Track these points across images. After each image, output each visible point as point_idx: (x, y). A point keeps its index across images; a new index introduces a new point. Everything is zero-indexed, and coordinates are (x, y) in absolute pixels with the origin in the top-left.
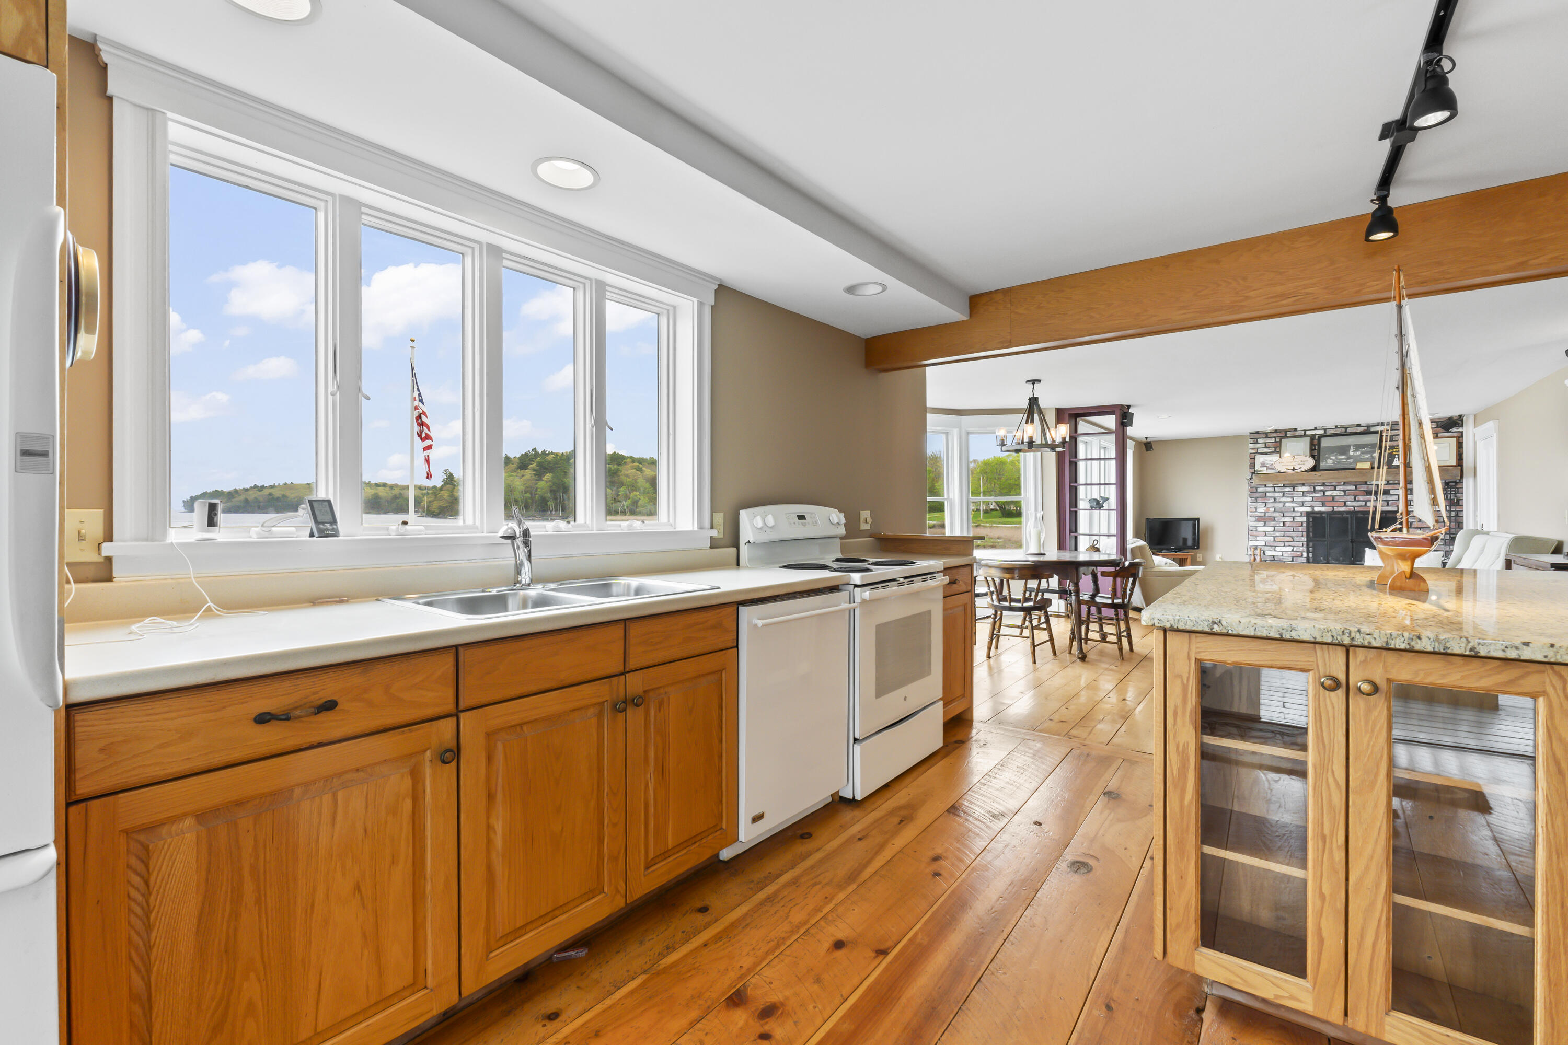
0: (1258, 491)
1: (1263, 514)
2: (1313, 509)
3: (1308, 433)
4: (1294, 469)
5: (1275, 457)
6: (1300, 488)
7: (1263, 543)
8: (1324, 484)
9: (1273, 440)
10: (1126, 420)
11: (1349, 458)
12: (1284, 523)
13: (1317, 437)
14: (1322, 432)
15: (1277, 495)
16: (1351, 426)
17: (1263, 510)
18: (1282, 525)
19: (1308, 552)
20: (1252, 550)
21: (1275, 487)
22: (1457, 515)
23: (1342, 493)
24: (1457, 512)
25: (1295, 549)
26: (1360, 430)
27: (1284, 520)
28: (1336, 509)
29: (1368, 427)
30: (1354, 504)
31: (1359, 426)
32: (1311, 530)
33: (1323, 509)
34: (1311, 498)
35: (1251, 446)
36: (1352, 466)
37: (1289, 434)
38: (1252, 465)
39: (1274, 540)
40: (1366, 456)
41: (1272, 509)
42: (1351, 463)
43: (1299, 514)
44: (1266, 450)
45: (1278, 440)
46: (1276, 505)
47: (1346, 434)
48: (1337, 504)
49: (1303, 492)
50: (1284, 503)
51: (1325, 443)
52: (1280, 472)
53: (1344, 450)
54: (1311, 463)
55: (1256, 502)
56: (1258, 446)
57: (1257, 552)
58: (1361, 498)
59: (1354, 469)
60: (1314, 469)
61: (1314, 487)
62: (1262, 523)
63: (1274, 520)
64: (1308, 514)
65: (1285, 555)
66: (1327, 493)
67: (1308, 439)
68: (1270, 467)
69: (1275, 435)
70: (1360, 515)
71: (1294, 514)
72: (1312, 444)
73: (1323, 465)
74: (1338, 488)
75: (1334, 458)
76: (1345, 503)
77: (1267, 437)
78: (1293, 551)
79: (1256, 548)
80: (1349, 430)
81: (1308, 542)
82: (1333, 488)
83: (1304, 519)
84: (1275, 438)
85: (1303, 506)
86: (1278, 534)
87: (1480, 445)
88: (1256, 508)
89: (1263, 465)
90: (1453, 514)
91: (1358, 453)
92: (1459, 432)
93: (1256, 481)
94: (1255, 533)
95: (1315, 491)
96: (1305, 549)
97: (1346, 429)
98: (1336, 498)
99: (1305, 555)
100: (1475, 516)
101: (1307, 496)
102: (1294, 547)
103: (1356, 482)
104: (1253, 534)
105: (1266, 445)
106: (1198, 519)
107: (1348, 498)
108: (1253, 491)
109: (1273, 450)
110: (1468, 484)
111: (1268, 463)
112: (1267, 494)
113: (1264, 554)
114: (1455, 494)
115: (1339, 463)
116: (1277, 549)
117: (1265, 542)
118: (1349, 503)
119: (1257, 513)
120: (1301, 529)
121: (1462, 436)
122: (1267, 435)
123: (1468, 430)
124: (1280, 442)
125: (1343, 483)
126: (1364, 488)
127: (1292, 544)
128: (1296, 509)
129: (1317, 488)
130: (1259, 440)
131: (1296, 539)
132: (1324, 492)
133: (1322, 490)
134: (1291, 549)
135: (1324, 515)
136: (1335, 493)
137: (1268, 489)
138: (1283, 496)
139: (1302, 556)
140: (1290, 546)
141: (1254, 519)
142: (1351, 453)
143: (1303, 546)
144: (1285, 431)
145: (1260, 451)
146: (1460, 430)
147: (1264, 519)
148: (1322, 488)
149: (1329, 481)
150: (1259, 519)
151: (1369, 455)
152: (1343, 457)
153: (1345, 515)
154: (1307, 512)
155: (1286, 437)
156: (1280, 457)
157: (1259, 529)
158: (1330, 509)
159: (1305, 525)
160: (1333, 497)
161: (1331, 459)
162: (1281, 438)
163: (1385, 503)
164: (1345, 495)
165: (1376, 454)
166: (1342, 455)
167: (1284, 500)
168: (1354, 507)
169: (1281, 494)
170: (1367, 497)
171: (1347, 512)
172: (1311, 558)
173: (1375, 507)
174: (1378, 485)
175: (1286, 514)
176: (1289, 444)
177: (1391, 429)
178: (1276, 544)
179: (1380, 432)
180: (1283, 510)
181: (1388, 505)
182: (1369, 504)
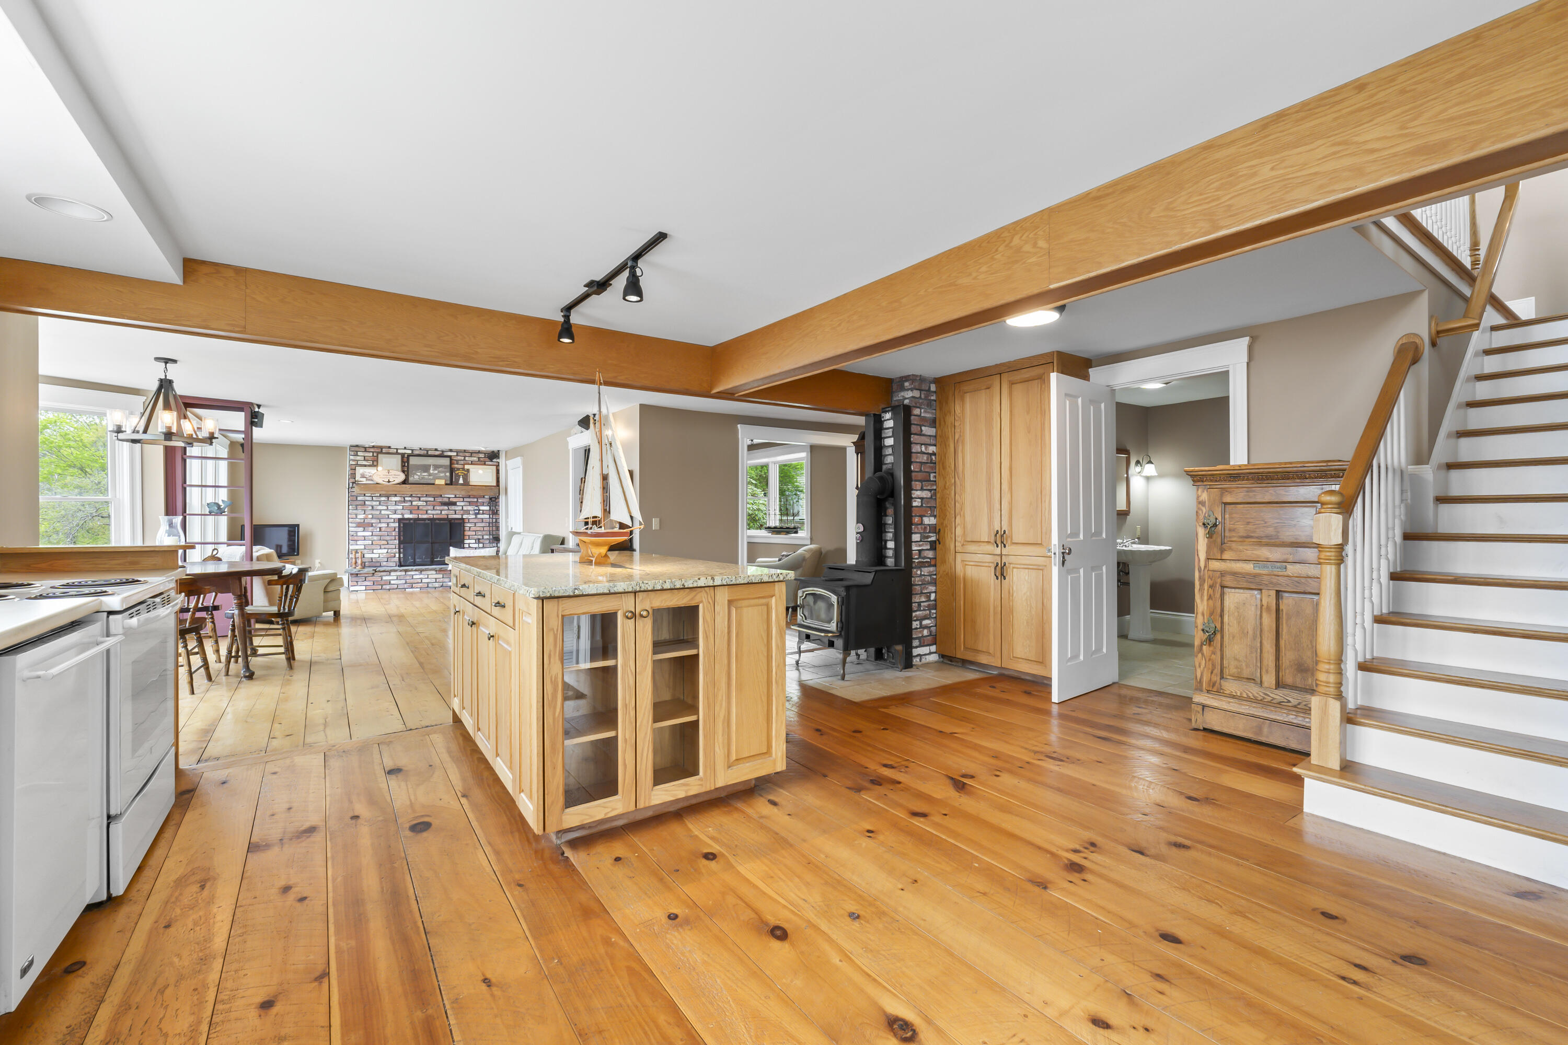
0: (358, 499)
1: (362, 521)
2: (403, 516)
3: (400, 451)
4: (389, 482)
5: (372, 471)
6: (393, 498)
7: (363, 547)
8: (411, 496)
9: (371, 454)
10: (256, 420)
11: (430, 476)
12: (380, 528)
13: (406, 456)
14: (410, 452)
15: (374, 503)
16: (431, 450)
17: (362, 516)
18: (378, 530)
19: (400, 553)
20: (354, 553)
21: (372, 497)
22: (496, 521)
23: (425, 504)
24: (496, 519)
25: (389, 551)
26: (437, 453)
27: (380, 525)
28: (420, 516)
29: (443, 451)
30: (434, 512)
31: (436, 450)
32: (402, 533)
33: (411, 516)
34: (402, 507)
35: (352, 457)
36: (432, 482)
37: (384, 450)
38: (353, 475)
39: (372, 544)
40: (442, 475)
41: (370, 516)
42: (431, 479)
43: (392, 520)
44: (365, 463)
45: (375, 455)
46: (374, 512)
47: (427, 456)
48: (421, 512)
49: (396, 501)
50: (380, 510)
51: (413, 461)
52: (377, 483)
53: (426, 468)
54: (402, 477)
55: (357, 509)
56: (358, 458)
57: (359, 555)
58: (438, 508)
59: (434, 484)
60: (404, 482)
61: (404, 498)
62: (361, 529)
63: (372, 526)
64: (400, 520)
65: (381, 556)
66: (414, 503)
67: (400, 456)
68: (369, 478)
69: (372, 450)
70: (437, 521)
71: (389, 521)
72: (403, 462)
73: (411, 479)
74: (422, 499)
75: (419, 474)
76: (427, 512)
77: (365, 451)
78: (387, 553)
79: (357, 552)
80: (430, 453)
81: (399, 544)
82: (418, 498)
83: (397, 525)
84: (373, 452)
85: (395, 513)
86: (375, 538)
87: (510, 472)
88: (356, 515)
89: (363, 476)
90: (494, 520)
91: (436, 472)
93: (356, 490)
94: (356, 538)
95: (405, 501)
96: (397, 550)
97: (427, 451)
98: (421, 507)
99: (397, 555)
100: (507, 522)
101: (398, 505)
102: (388, 549)
103: (434, 495)
104: (352, 538)
105: (364, 458)
106: (298, 526)
107: (429, 508)
108: (352, 499)
109: (371, 464)
110: (502, 499)
111: (367, 475)
112: (366, 502)
113: (364, 557)
114: (495, 506)
115: (422, 478)
116: (375, 551)
117: (365, 545)
118: (429, 511)
119: (357, 520)
120: (394, 533)
121: (499, 465)
122: (366, 449)
123: (502, 461)
124: (377, 456)
125: (425, 496)
126: (440, 500)
127: (387, 546)
128: (390, 516)
129: (407, 499)
130: (359, 453)
131: (390, 542)
132: (411, 502)
133: (410, 501)
134: (386, 550)
135: (411, 521)
136: (420, 503)
137: (367, 498)
138: (380, 504)
139: (395, 557)
140: (385, 548)
141: (354, 525)
142: (431, 472)
143: (395, 548)
144: (381, 448)
145: (359, 463)
146: (498, 461)
147: (364, 525)
148: (410, 499)
149: (416, 493)
150: (359, 525)
151: (444, 474)
152: (426, 474)
153: (427, 522)
155: (381, 452)
156: (377, 470)
157: (359, 534)
158: (415, 516)
159: (397, 530)
160: (418, 506)
161: (417, 475)
162: (378, 453)
163: (454, 512)
164: (426, 505)
165: (448, 474)
166: (425, 472)
167: (380, 507)
168: (433, 515)
169: (378, 503)
170: (442, 508)
171: (429, 519)
172: (402, 560)
173: (448, 515)
174: (449, 498)
175: (382, 521)
176: (384, 460)
177: (457, 455)
178: (373, 547)
179: (450, 457)
180: (380, 516)
181: (455, 514)
182: (443, 512)
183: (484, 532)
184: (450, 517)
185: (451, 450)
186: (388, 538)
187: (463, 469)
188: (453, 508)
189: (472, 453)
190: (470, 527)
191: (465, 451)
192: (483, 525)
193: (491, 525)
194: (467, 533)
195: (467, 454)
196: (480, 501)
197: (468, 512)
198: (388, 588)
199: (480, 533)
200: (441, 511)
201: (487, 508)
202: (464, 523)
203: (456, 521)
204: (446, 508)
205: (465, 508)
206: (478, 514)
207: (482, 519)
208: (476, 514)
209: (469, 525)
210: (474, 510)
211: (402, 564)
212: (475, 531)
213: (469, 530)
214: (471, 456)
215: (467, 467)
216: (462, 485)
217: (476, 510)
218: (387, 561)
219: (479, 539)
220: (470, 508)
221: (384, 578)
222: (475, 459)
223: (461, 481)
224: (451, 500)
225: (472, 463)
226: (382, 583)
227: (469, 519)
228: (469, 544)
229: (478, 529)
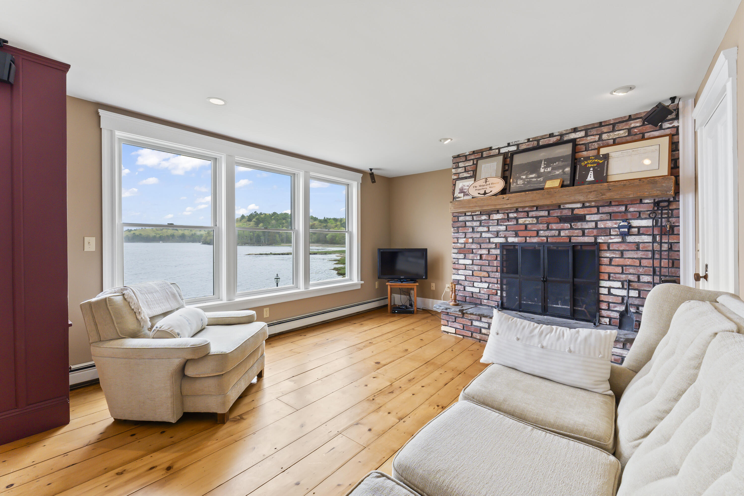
0: (460, 220)
1: (463, 246)
2: (507, 240)
3: (502, 151)
4: (485, 193)
5: (470, 182)
6: (495, 215)
7: (464, 278)
8: (517, 211)
9: (471, 163)
11: (539, 177)
12: (481, 255)
13: (509, 155)
14: (514, 148)
15: (475, 224)
16: (543, 137)
17: (462, 241)
18: (479, 258)
19: (502, 290)
21: (473, 216)
22: (670, 249)
23: (535, 221)
24: (671, 244)
25: (490, 285)
26: (553, 140)
27: (480, 252)
28: (528, 240)
29: (561, 135)
30: (547, 233)
31: (551, 135)
32: (505, 264)
33: (516, 240)
34: (505, 227)
35: (454, 171)
36: (540, 186)
37: (485, 154)
38: (453, 192)
39: (473, 275)
40: (557, 173)
41: (470, 241)
42: (540, 182)
43: (493, 246)
44: (466, 175)
45: (475, 161)
46: (474, 235)
47: (539, 148)
48: (530, 233)
49: (498, 220)
50: (481, 233)
51: (518, 160)
52: (473, 198)
53: (534, 167)
54: (499, 185)
55: (458, 232)
56: (460, 170)
58: (554, 226)
59: (543, 189)
60: (503, 192)
61: (508, 214)
62: (462, 256)
63: (472, 253)
64: (503, 247)
65: (482, 292)
66: (521, 221)
67: (501, 158)
68: (467, 193)
69: (472, 157)
70: (553, 247)
71: (490, 246)
72: (505, 164)
73: (513, 186)
74: (531, 214)
75: (524, 177)
76: (538, 233)
77: (466, 160)
78: (488, 288)
80: (543, 142)
81: (501, 278)
82: (526, 214)
83: (499, 251)
84: (473, 160)
85: (497, 236)
86: (476, 268)
88: (458, 238)
89: (462, 191)
90: (665, 247)
91: (549, 169)
92: (673, 127)
94: (457, 266)
95: (508, 219)
96: (499, 286)
97: (538, 141)
98: (529, 226)
99: (499, 293)
100: (695, 250)
101: (501, 225)
102: (489, 283)
103: (548, 206)
104: (454, 266)
105: (465, 169)
106: (426, 250)
107: (541, 226)
108: (455, 221)
109: (472, 174)
110: (685, 203)
111: (465, 189)
112: (467, 223)
113: (464, 290)
114: (668, 217)
115: (529, 182)
116: (475, 284)
117: (466, 276)
118: (542, 232)
119: (458, 245)
120: (495, 263)
121: (677, 133)
122: (466, 157)
123: (686, 120)
124: (477, 164)
125: (535, 208)
126: (557, 213)
127: (488, 280)
128: (492, 240)
129: (511, 215)
130: (460, 164)
131: (492, 275)
132: (517, 219)
133: (515, 218)
134: (486, 285)
135: (516, 247)
136: (528, 220)
137: (467, 218)
138: (481, 225)
139: (496, 294)
140: (486, 282)
141: (456, 251)
142: (542, 170)
143: (497, 283)
144: (481, 151)
145: (461, 176)
146: (675, 124)
147: (464, 251)
148: (515, 215)
149: (521, 205)
150: (460, 251)
151: (561, 171)
152: (533, 176)
153: (536, 248)
154: (501, 243)
155: (482, 158)
156: (475, 180)
157: (461, 262)
158: (522, 240)
159: (499, 259)
160: (526, 225)
161: (522, 179)
162: (478, 159)
163: (580, 232)
164: (537, 223)
165: (568, 169)
166: (532, 173)
167: (481, 229)
168: (547, 237)
169: (478, 223)
170: (560, 226)
171: (539, 244)
172: (505, 300)
173: (570, 237)
174: (573, 209)
175: (483, 246)
176: (483, 166)
177: (586, 135)
178: (474, 279)
179: (573, 141)
180: (480, 240)
181: (584, 235)
182: (562, 234)
183: (641, 270)
184: (574, 240)
185: (575, 130)
186: (489, 269)
187: (597, 156)
188: (579, 225)
189: (614, 125)
190: (611, 259)
191: (601, 124)
192: (640, 254)
193: (657, 256)
194: (605, 269)
195: (605, 129)
196: (631, 209)
197: (607, 232)
198: (478, 337)
199: (631, 271)
200: (559, 231)
201: (648, 223)
202: (600, 250)
203: (585, 248)
204: (567, 225)
205: (601, 225)
206: (629, 234)
207: (638, 244)
208: (623, 235)
209: (608, 255)
210: (619, 227)
211: (505, 305)
212: (622, 266)
213: (610, 264)
214: (613, 130)
215: (603, 151)
216: (591, 183)
217: (623, 227)
218: (488, 299)
219: (630, 281)
220: (609, 224)
221: (476, 323)
222: (622, 133)
223: (591, 177)
224: (576, 212)
225: (615, 143)
226: (472, 329)
227: (609, 244)
228: (609, 288)
229: (629, 262)
